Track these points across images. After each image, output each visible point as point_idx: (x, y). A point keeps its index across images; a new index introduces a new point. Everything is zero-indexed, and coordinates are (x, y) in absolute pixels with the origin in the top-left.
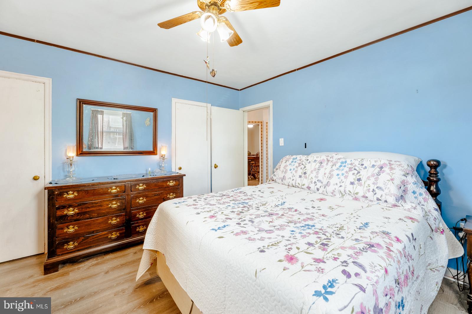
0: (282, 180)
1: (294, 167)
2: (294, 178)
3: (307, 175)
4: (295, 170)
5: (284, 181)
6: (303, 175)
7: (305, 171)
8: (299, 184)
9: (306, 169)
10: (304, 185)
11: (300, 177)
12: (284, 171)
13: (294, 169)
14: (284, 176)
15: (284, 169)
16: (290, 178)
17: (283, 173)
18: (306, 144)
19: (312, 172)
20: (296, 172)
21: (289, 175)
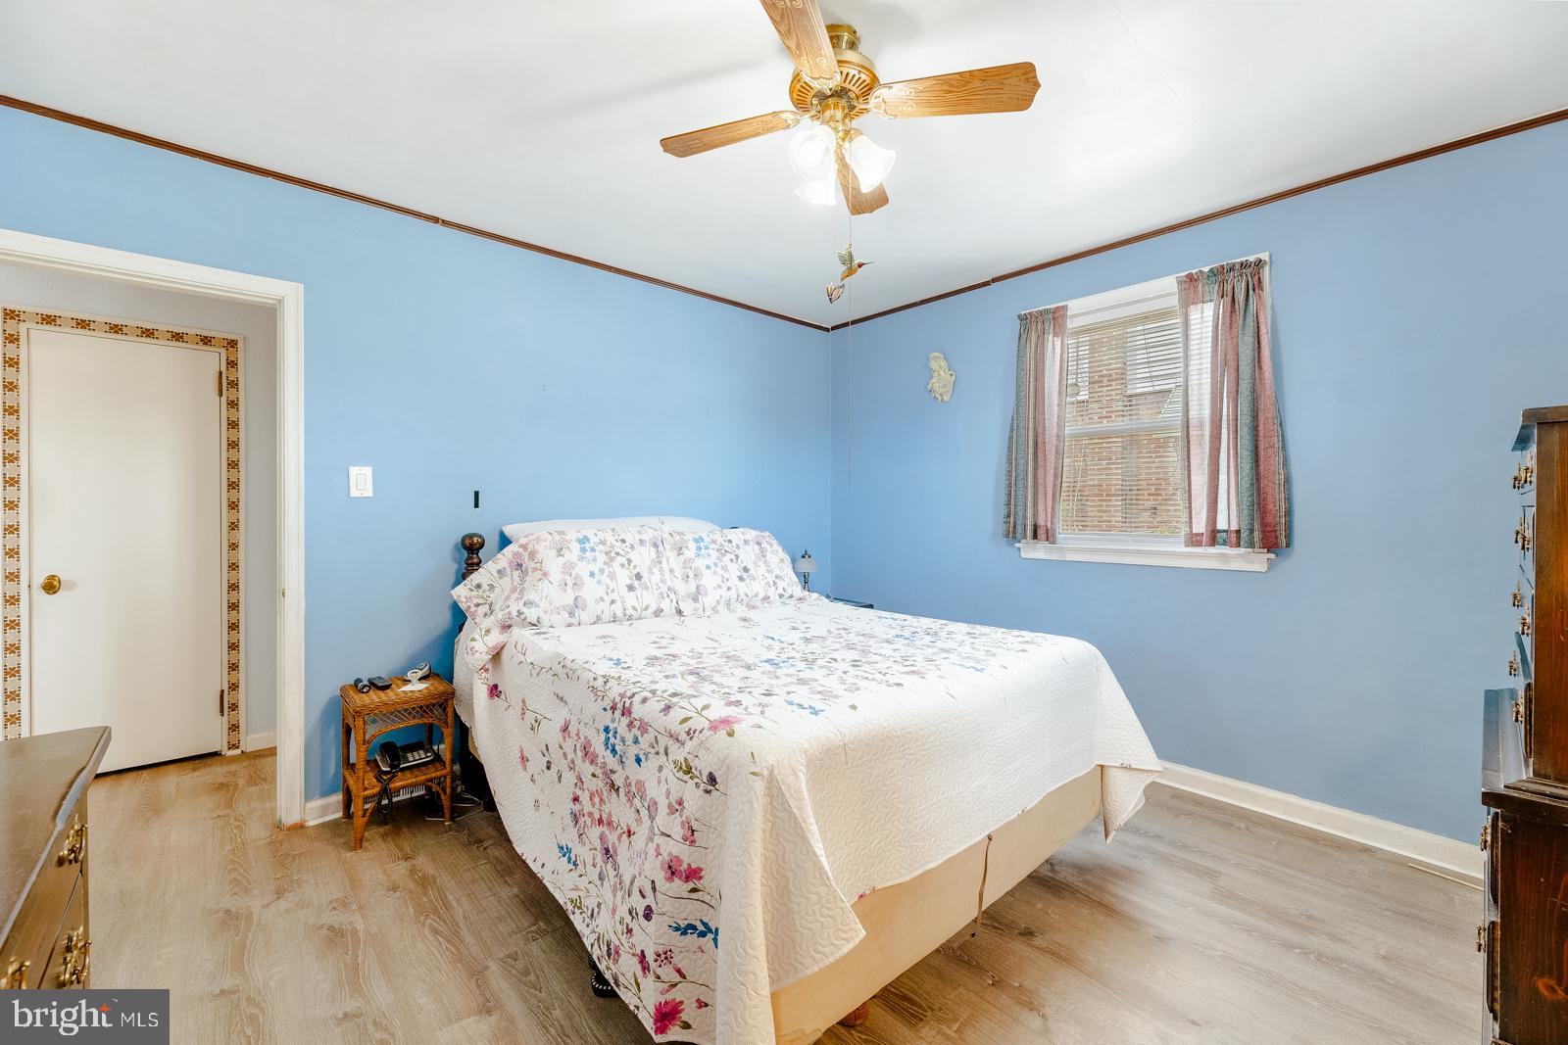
0: (570, 614)
1: (600, 564)
2: (614, 596)
3: (645, 579)
4: (606, 573)
5: (577, 612)
6: (636, 583)
7: (635, 572)
8: (635, 609)
9: (635, 566)
10: (646, 608)
11: (631, 588)
12: (570, 584)
13: (602, 571)
14: (576, 599)
15: (567, 577)
16: (602, 599)
17: (569, 588)
18: (477, 494)
19: (650, 570)
20: (612, 576)
21: (591, 591)
